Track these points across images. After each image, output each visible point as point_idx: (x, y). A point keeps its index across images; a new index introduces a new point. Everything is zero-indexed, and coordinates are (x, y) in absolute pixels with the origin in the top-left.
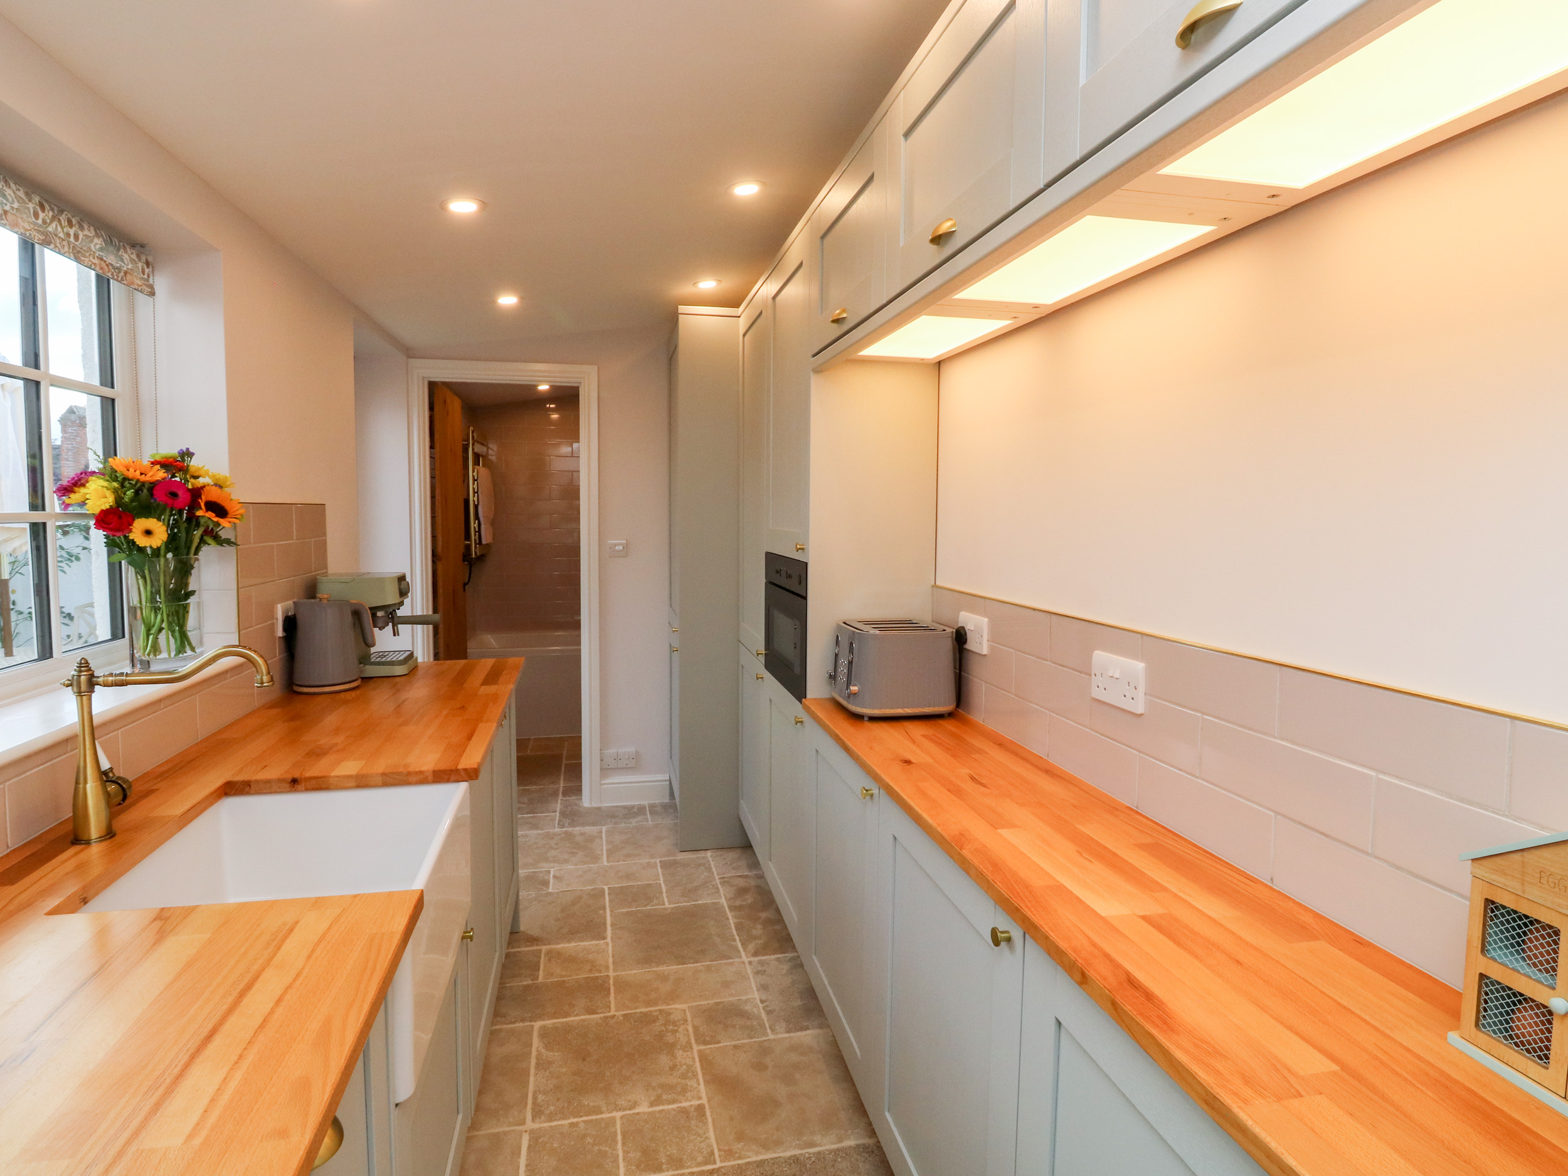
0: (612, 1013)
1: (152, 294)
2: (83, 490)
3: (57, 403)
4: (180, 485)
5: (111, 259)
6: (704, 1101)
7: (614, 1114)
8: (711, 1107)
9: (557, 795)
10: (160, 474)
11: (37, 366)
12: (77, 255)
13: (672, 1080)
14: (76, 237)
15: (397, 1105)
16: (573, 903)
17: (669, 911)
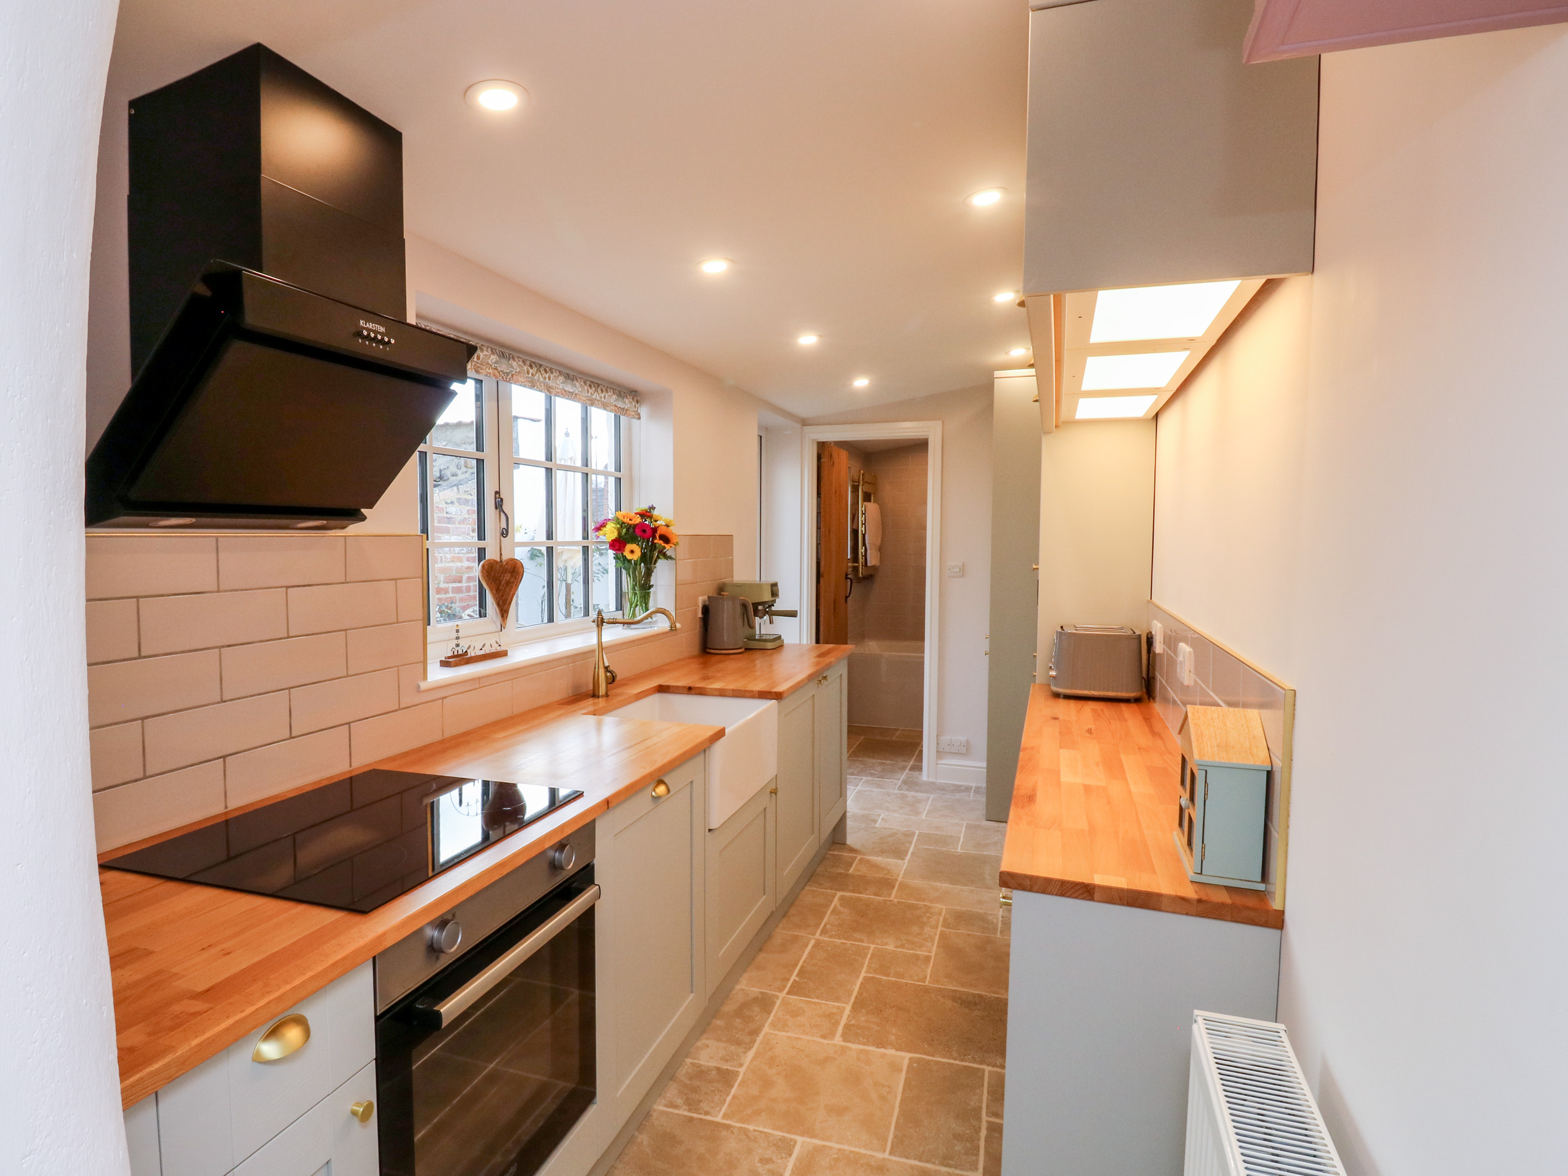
0: (891, 899)
1: (639, 418)
2: (604, 529)
3: (598, 481)
4: (648, 526)
5: (620, 405)
6: (933, 954)
7: (870, 945)
8: (935, 960)
9: (905, 770)
10: (638, 520)
11: (587, 466)
12: (605, 406)
13: (916, 940)
14: (605, 397)
15: (710, 830)
16: (891, 836)
17: (959, 854)
